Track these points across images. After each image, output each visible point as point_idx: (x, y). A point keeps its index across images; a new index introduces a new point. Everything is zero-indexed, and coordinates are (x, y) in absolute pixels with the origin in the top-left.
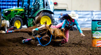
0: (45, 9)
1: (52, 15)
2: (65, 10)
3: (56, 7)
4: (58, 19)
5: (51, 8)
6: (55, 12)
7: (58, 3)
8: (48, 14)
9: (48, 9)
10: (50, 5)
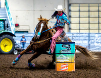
0: (6, 31)
1: (14, 37)
2: (27, 32)
3: (18, 29)
4: (19, 42)
5: (13, 29)
6: (16, 35)
7: (19, 24)
8: (9, 36)
9: (9, 31)
10: (11, 27)
